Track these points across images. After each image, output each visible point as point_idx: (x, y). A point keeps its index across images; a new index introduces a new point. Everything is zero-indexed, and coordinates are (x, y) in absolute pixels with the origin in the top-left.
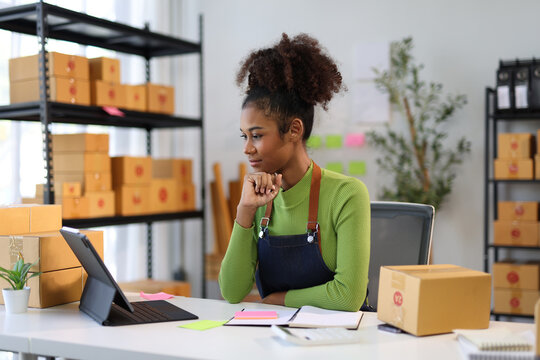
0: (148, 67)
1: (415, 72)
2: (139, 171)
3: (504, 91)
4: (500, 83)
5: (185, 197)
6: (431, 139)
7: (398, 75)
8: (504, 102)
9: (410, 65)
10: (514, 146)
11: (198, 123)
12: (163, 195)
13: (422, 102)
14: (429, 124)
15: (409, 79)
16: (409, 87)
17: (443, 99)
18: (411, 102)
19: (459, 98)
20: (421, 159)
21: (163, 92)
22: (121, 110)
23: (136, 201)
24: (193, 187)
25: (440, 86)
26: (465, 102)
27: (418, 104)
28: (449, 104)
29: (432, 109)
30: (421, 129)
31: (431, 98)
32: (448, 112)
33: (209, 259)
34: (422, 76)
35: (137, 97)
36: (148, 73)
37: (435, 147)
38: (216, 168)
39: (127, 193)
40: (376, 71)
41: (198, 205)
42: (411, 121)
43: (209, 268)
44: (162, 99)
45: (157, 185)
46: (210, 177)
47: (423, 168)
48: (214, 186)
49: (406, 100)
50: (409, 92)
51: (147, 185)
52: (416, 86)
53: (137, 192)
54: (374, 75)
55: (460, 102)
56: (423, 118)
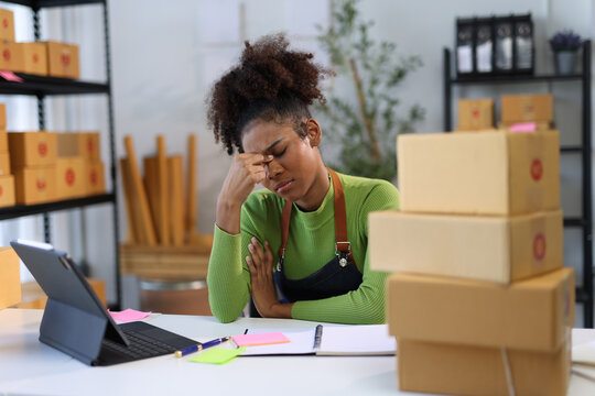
0: (36, 19)
1: (363, 29)
2: (43, 149)
3: (465, 52)
4: (460, 42)
5: (94, 178)
6: (383, 106)
7: (343, 32)
8: (465, 65)
9: (357, 22)
10: (476, 113)
11: (104, 88)
12: (70, 178)
13: (371, 63)
14: (380, 89)
15: (356, 37)
16: (357, 47)
17: (395, 62)
18: (359, 64)
19: (413, 59)
20: (370, 128)
21: (66, 52)
22: (16, 74)
23: (41, 186)
24: (102, 166)
25: (393, 46)
26: (421, 64)
27: (367, 67)
28: (402, 66)
29: (383, 72)
30: (372, 94)
31: (383, 59)
32: (400, 75)
33: (122, 250)
34: (372, 34)
35: (36, 59)
36: (36, 27)
37: (387, 115)
38: (127, 141)
39: (30, 177)
40: (319, 27)
41: (108, 187)
42: (359, 85)
43: (123, 260)
44: (65, 60)
45: (62, 165)
46: (120, 152)
47: (373, 139)
48: (126, 163)
49: (352, 62)
50: (355, 53)
51: (51, 166)
52: (364, 45)
53: (41, 174)
54: (316, 33)
55: (415, 64)
56: (374, 82)
